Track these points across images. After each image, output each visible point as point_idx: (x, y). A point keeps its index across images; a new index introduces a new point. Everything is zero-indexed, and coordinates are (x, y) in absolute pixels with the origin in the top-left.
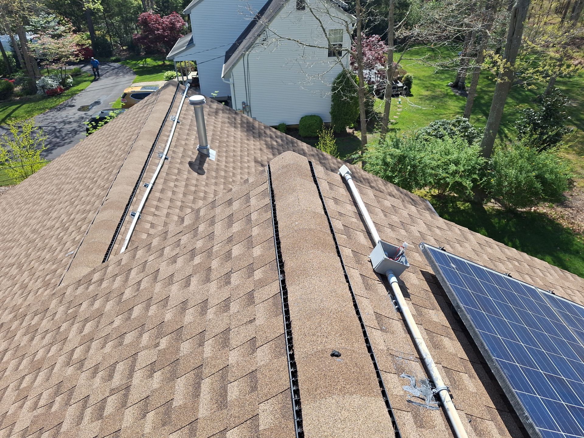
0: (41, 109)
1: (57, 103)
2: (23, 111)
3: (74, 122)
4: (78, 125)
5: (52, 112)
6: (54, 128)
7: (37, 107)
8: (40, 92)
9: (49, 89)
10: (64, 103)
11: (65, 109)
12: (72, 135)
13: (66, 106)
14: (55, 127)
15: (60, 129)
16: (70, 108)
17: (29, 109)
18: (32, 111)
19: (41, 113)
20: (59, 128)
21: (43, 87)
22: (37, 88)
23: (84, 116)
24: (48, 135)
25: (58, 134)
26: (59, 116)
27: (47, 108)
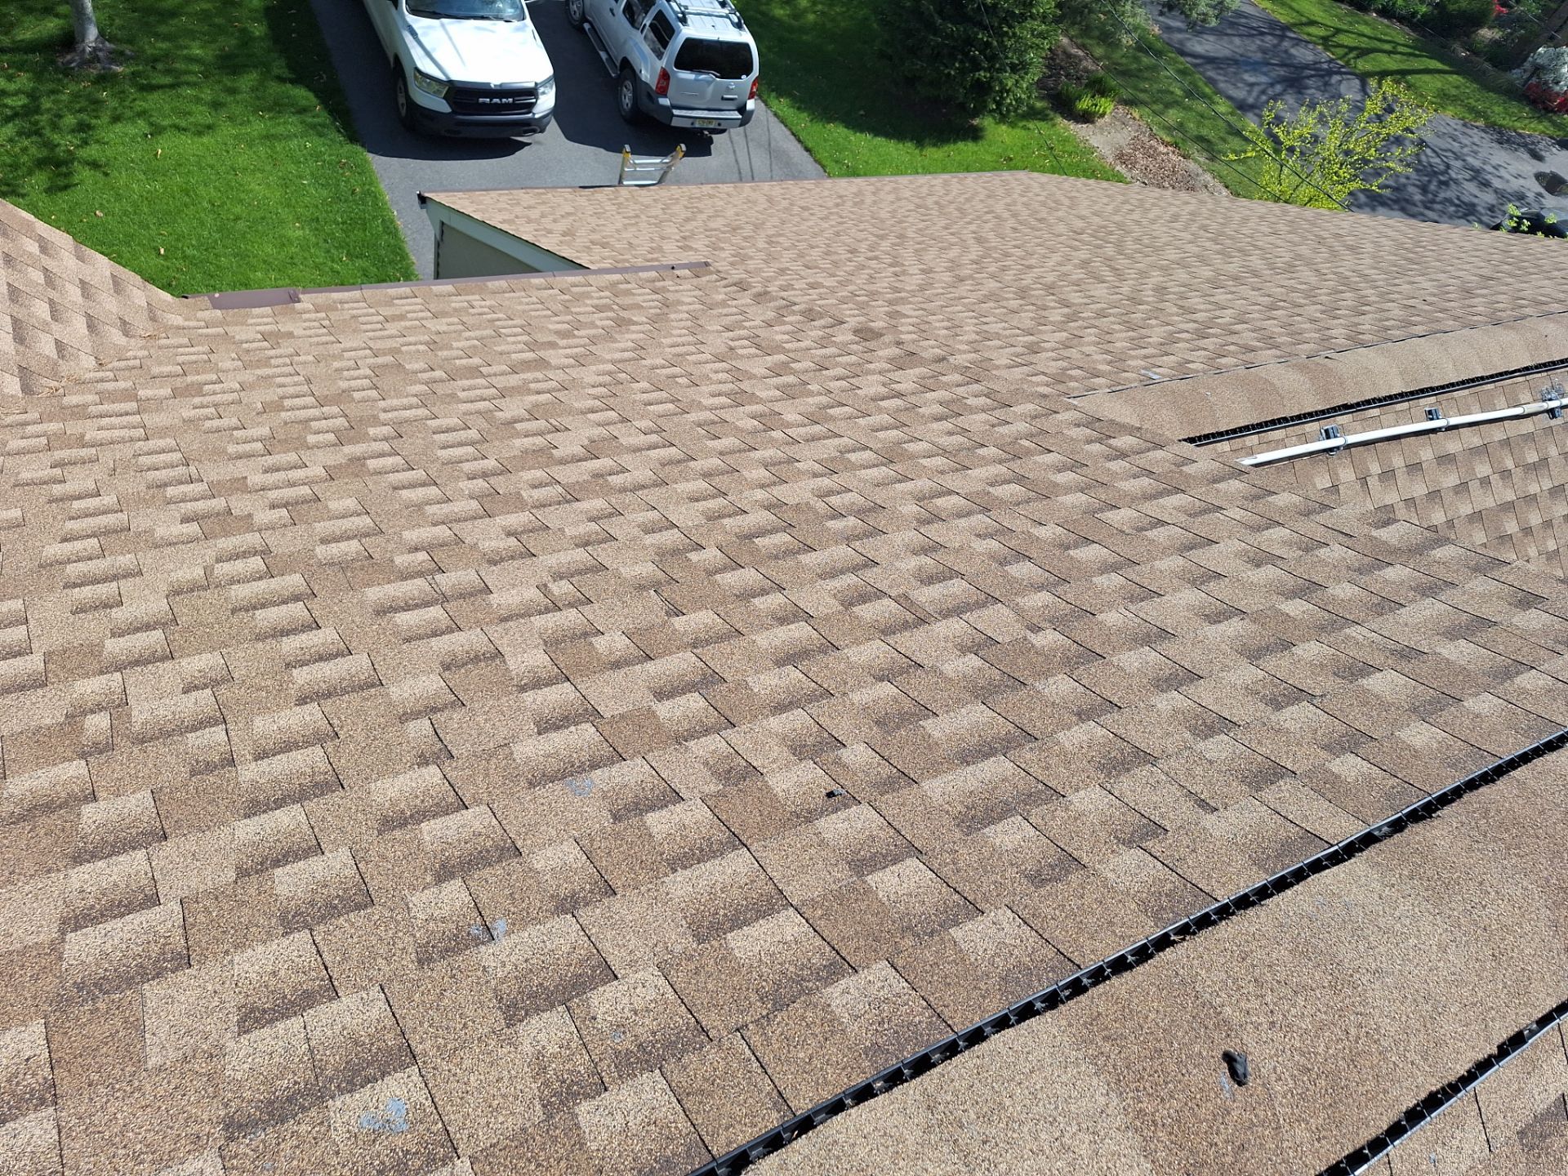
0: (1471, 109)
1: (1518, 124)
2: (1439, 85)
3: (1496, 191)
4: (1494, 202)
5: (1484, 135)
6: (1442, 167)
7: (1470, 101)
8: (1516, 75)
9: (1546, 83)
10: (1529, 136)
11: (1516, 150)
12: (1456, 212)
13: (1525, 145)
14: (1448, 166)
15: (1451, 179)
16: (1526, 156)
17: (1454, 92)
18: (1454, 100)
19: (1462, 119)
20: (1454, 175)
21: (1538, 69)
22: (1525, 60)
23: (1531, 195)
24: (1417, 170)
25: (1433, 187)
26: (1483, 153)
27: (1486, 118)
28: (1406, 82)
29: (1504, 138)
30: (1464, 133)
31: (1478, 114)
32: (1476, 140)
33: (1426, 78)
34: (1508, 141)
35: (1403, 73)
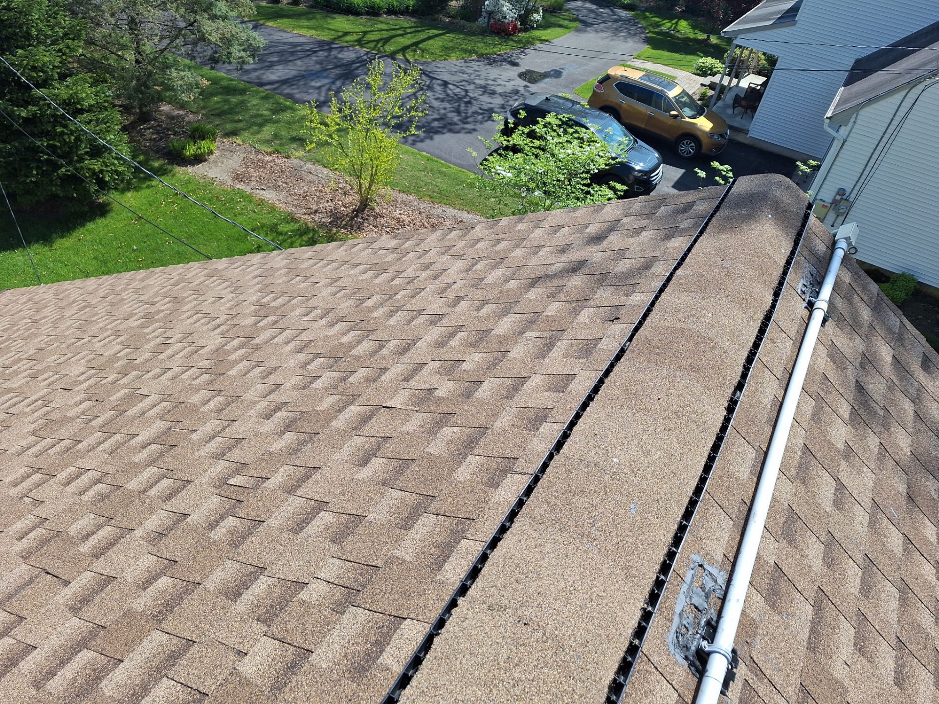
0: (466, 51)
1: (495, 50)
2: (440, 44)
3: (501, 95)
4: (503, 102)
5: (479, 63)
8: (482, 21)
9: (499, 20)
10: (505, 54)
11: (501, 65)
21: (490, 14)
28: (420, 49)
29: (492, 61)
30: (468, 67)
31: (470, 52)
32: (476, 68)
33: (431, 42)
34: (494, 61)
35: (416, 44)
